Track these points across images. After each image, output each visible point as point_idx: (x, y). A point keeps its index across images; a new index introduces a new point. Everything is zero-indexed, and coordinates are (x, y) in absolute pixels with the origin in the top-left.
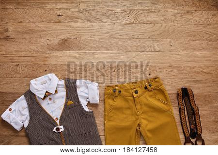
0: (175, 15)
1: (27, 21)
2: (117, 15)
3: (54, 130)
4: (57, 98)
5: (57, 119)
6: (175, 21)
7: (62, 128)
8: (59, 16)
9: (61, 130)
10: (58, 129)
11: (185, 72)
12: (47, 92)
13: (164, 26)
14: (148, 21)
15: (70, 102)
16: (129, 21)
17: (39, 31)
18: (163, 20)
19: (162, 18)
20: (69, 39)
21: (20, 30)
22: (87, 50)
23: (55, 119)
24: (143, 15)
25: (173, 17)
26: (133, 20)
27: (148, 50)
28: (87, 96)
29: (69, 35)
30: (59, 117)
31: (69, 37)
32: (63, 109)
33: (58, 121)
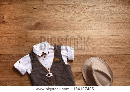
0: (104, 8)
1: (16, 12)
2: (70, 8)
3: (47, 75)
4: (49, 57)
5: (49, 69)
6: (104, 11)
7: (51, 75)
8: (35, 9)
9: (51, 76)
10: (49, 75)
11: (111, 42)
12: (43, 53)
13: (98, 14)
14: (89, 12)
15: (57, 59)
16: (77, 11)
17: (23, 18)
18: (97, 11)
19: (97, 10)
20: (40, 23)
21: (11, 17)
22: (52, 29)
23: (47, 69)
24: (85, 8)
25: (103, 9)
26: (79, 11)
27: (88, 29)
28: (67, 55)
29: (40, 20)
30: (50, 68)
31: (41, 21)
32: (52, 63)
33: (49, 70)
